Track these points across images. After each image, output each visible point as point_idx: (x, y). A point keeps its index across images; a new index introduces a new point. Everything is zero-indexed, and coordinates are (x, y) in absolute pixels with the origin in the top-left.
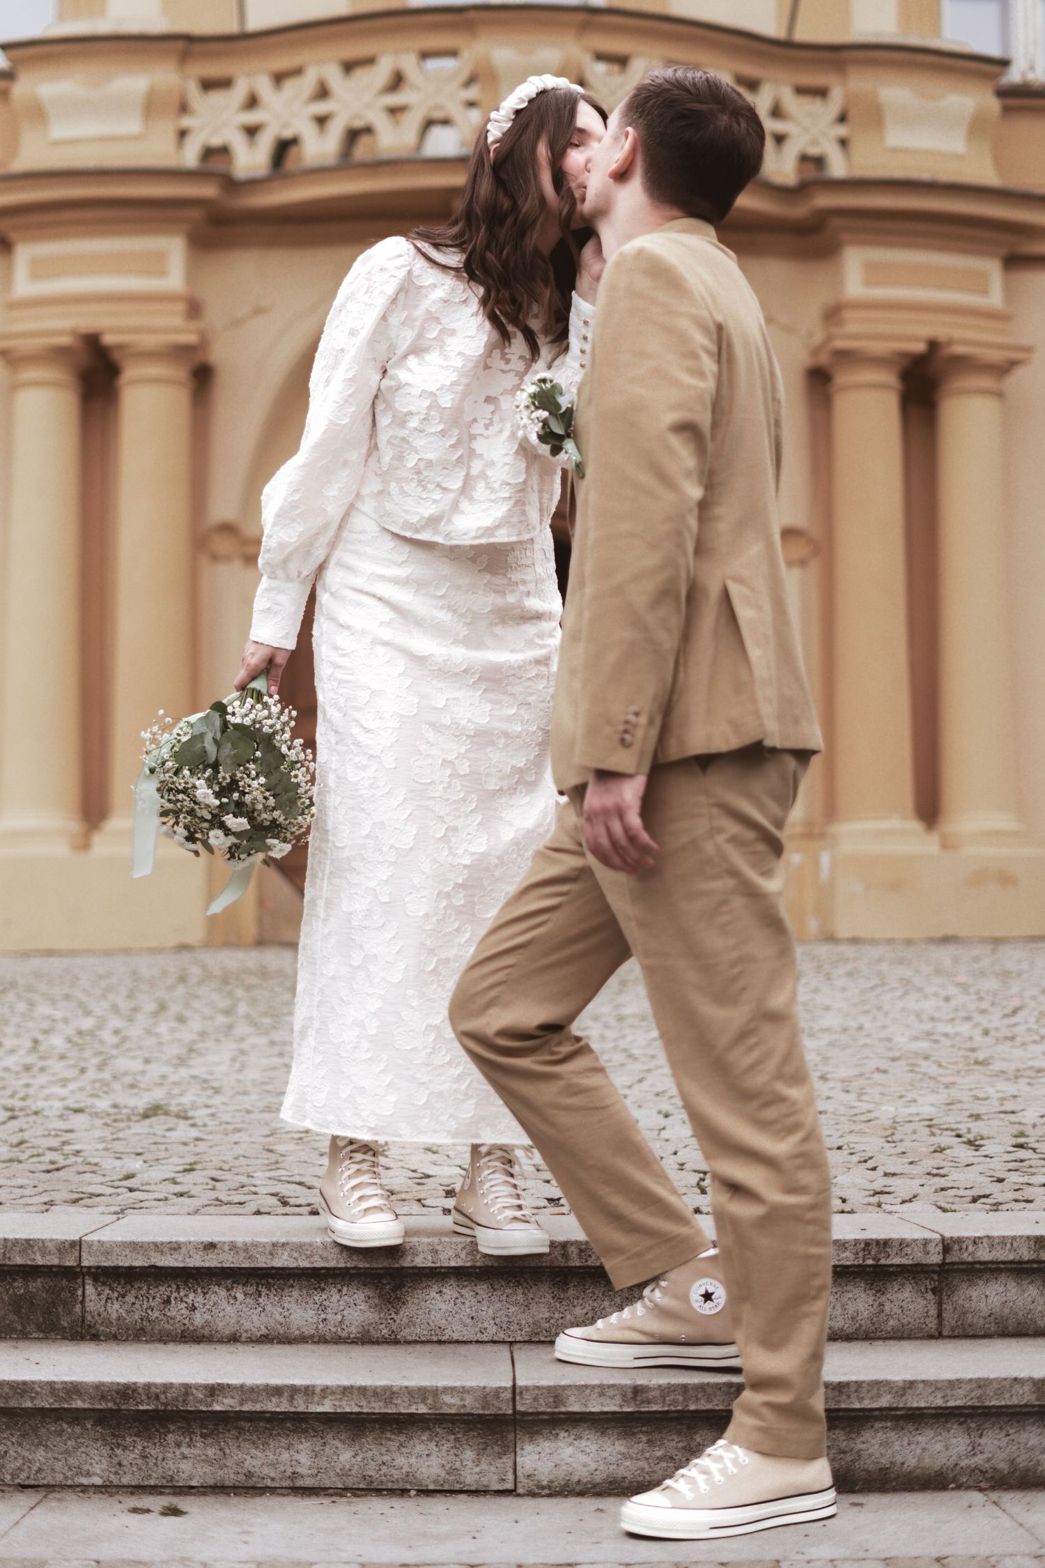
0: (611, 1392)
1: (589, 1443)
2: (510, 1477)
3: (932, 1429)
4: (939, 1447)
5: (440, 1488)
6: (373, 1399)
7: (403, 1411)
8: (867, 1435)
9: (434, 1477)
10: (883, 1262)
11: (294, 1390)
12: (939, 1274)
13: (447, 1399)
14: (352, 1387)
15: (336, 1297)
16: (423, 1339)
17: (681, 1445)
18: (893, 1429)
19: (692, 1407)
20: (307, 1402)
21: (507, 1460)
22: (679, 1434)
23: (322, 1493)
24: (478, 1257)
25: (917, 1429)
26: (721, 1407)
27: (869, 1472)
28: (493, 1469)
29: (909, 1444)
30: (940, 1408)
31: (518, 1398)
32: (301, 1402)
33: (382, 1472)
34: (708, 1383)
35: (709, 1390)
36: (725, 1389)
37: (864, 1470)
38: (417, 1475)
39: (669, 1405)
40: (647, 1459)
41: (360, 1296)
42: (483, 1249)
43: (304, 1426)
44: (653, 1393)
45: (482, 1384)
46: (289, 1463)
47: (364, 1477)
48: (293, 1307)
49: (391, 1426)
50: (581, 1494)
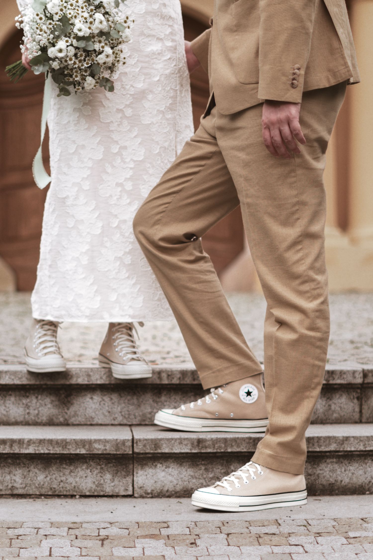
0: (186, 442)
1: (173, 470)
2: (131, 488)
3: (357, 463)
4: (361, 472)
5: (92, 494)
6: (56, 446)
7: (73, 452)
8: (323, 466)
9: (88, 488)
10: (331, 382)
11: (12, 442)
12: (361, 389)
13: (96, 446)
14: (44, 440)
15: (34, 401)
16: (82, 423)
17: (223, 471)
18: (336, 463)
19: (229, 450)
20: (19, 448)
21: (129, 479)
22: (222, 465)
23: (28, 497)
24: (112, 379)
25: (349, 463)
26: (245, 450)
27: (323, 485)
28: (121, 483)
29: (345, 471)
30: (362, 451)
31: (135, 445)
32: (16, 447)
33: (61, 486)
34: (238, 438)
35: (238, 441)
36: (247, 441)
37: (321, 484)
38: (80, 487)
39: (217, 449)
40: (205, 479)
41: (48, 400)
42: (115, 376)
43: (18, 461)
44: (208, 443)
45: (115, 438)
46: (9, 481)
47: (51, 489)
48: (11, 406)
49: (66, 461)
50: (169, 497)
